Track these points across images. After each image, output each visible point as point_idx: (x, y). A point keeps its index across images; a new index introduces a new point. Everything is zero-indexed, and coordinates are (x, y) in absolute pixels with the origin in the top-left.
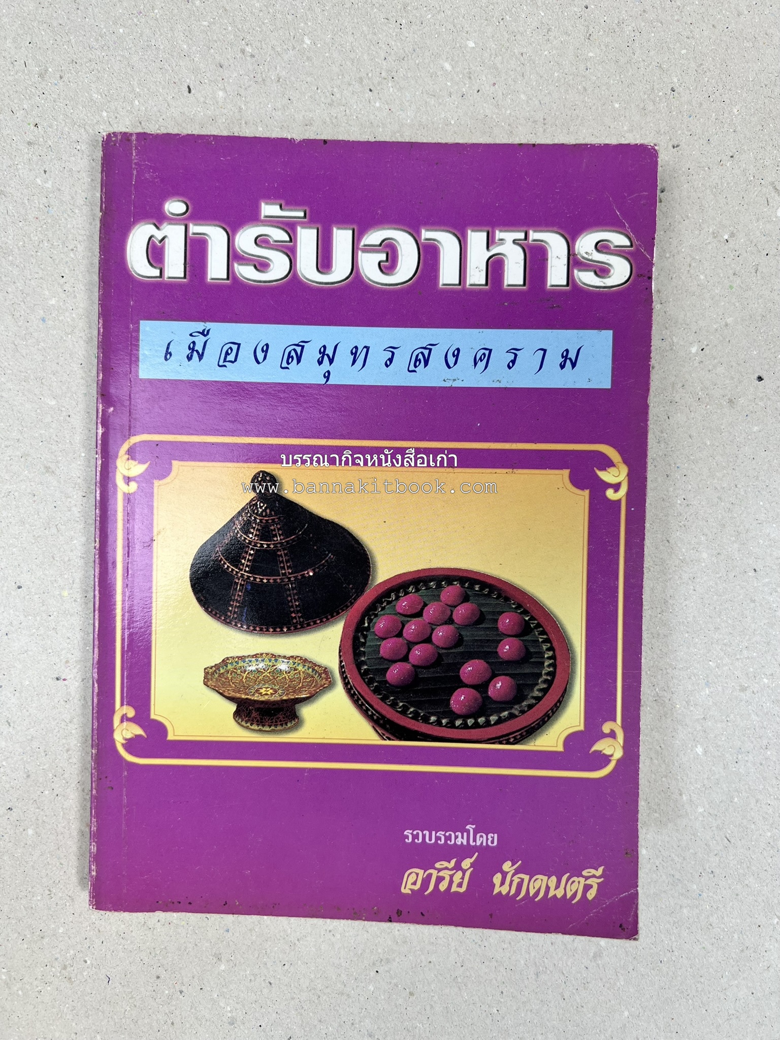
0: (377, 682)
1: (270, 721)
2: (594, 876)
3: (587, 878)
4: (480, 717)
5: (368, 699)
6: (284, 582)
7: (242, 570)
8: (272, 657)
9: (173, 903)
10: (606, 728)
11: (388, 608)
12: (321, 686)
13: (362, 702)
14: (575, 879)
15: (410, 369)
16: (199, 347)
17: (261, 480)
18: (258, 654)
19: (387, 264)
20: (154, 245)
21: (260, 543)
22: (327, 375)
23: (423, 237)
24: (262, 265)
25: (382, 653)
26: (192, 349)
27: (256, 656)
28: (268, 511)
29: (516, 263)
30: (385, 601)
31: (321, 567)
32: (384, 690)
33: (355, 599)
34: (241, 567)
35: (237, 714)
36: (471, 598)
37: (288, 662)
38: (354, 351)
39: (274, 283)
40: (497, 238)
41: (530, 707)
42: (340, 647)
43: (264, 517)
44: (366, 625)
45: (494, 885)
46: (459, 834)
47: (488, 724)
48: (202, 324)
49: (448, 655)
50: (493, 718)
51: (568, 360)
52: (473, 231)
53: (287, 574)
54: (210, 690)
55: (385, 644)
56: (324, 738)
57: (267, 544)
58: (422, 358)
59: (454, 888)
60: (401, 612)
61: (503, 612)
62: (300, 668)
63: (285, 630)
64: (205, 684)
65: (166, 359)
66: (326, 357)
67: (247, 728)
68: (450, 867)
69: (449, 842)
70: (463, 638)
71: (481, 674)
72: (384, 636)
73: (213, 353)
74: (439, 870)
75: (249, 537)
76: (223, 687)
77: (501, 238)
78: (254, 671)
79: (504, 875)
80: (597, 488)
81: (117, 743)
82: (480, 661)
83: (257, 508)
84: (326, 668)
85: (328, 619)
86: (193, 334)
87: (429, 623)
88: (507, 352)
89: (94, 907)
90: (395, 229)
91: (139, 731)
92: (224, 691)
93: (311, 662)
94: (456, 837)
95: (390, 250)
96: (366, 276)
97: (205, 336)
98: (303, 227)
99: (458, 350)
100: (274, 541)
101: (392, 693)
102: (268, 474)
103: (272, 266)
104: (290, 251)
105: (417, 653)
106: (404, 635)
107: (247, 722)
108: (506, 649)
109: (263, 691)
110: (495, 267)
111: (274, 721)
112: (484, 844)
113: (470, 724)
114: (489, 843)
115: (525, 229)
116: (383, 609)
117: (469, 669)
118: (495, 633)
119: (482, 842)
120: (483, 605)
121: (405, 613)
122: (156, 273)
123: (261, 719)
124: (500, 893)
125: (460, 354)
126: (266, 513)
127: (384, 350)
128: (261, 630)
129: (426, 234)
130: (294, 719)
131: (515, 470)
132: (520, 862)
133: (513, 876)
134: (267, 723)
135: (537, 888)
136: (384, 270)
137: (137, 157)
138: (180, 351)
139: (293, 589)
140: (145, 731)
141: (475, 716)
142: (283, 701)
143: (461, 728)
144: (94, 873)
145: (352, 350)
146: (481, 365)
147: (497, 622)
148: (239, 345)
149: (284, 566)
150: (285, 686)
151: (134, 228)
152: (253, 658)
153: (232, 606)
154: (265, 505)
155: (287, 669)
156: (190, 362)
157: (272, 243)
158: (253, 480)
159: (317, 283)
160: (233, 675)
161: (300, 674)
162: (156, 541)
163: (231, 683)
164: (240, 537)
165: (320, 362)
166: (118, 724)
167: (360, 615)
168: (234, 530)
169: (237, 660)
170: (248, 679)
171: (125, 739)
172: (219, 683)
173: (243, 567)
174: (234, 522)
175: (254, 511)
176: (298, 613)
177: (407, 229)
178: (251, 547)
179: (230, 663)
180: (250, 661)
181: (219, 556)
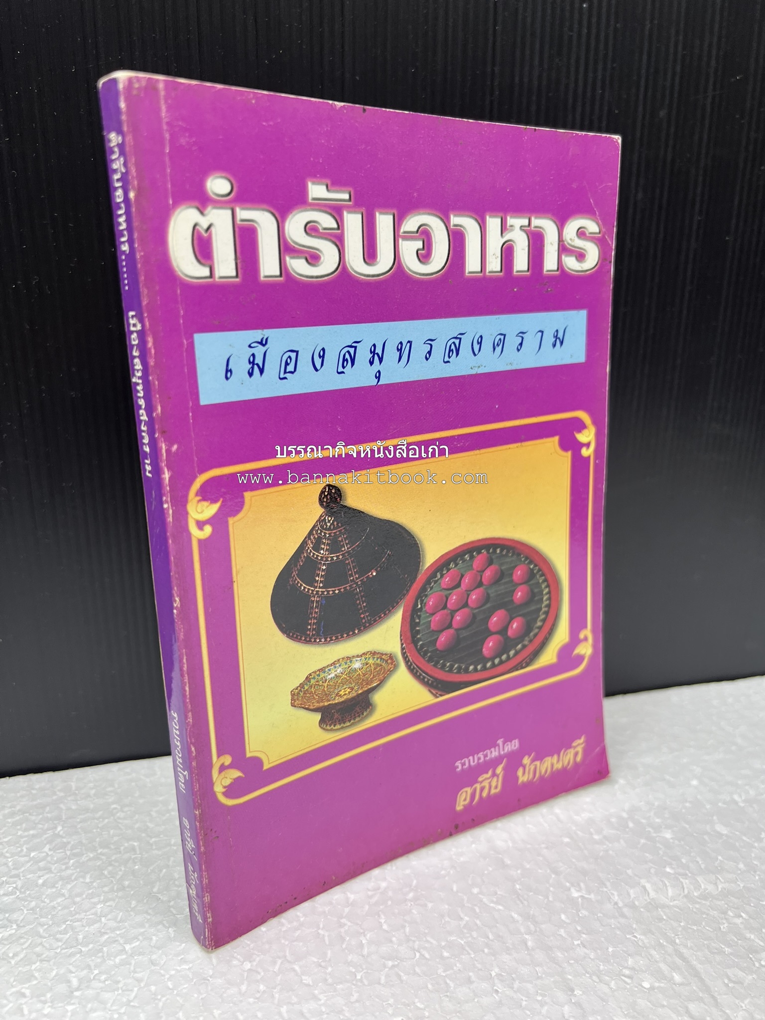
0: (430, 652)
2: (580, 744)
3: (576, 747)
4: (503, 655)
5: (424, 669)
6: (353, 588)
7: (316, 587)
8: (347, 660)
9: (282, 906)
10: (582, 635)
11: (435, 587)
12: (388, 671)
13: (420, 673)
14: (569, 751)
15: (445, 360)
16: (258, 360)
17: (328, 494)
18: (336, 661)
19: (424, 252)
20: (200, 237)
21: (331, 557)
22: (378, 375)
23: (452, 224)
24: (313, 258)
25: (433, 626)
26: (252, 363)
27: (334, 663)
28: (335, 523)
29: (523, 250)
30: (432, 582)
31: (383, 565)
32: (436, 657)
33: (410, 587)
34: (316, 585)
35: (322, 722)
36: (494, 561)
37: (361, 660)
38: (400, 347)
39: (326, 278)
40: (508, 224)
41: (535, 635)
42: (401, 632)
43: (332, 530)
44: (419, 606)
45: (518, 778)
46: (493, 750)
47: (508, 658)
48: (260, 331)
49: (480, 612)
50: (512, 653)
51: (558, 339)
52: (491, 216)
53: (355, 580)
54: (297, 709)
55: (435, 618)
56: (393, 714)
57: (336, 556)
58: (454, 348)
59: (493, 791)
60: (445, 587)
61: (516, 566)
62: (371, 661)
63: (356, 632)
64: (293, 705)
65: (227, 378)
66: (376, 356)
67: (331, 730)
68: (488, 777)
69: (486, 758)
70: (489, 596)
71: (502, 621)
72: (433, 612)
73: (273, 367)
74: (481, 782)
75: (320, 553)
76: (308, 702)
77: (511, 224)
78: (334, 678)
79: (524, 767)
80: (576, 449)
81: (217, 794)
82: (501, 611)
83: (326, 524)
84: (391, 654)
85: (390, 611)
86: (252, 345)
87: (466, 591)
88: (517, 336)
89: (214, 947)
90: (430, 214)
91: (236, 774)
92: (310, 705)
93: (379, 653)
94: (491, 753)
95: (426, 237)
96: (407, 266)
97: (264, 345)
98: (349, 212)
99: (481, 337)
100: (342, 551)
101: (442, 657)
102: (334, 487)
103: (322, 258)
104: (338, 240)
105: (458, 618)
106: (448, 606)
107: (330, 725)
108: (519, 595)
109: (342, 693)
110: (507, 252)
111: (353, 715)
112: (510, 750)
113: (496, 663)
114: (513, 748)
115: (529, 215)
116: (432, 588)
117: (495, 619)
118: (511, 584)
119: (508, 750)
120: (502, 564)
121: (448, 587)
122: (205, 272)
123: (342, 717)
124: (523, 781)
125: (483, 341)
126: (334, 525)
127: (424, 343)
128: (337, 638)
129: (455, 220)
130: (369, 707)
132: (534, 753)
133: (530, 765)
134: (347, 719)
135: (546, 767)
136: (421, 259)
137: (168, 115)
138: (241, 367)
139: (360, 592)
140: (243, 772)
141: (500, 656)
142: (358, 695)
143: (491, 668)
144: (211, 919)
145: (398, 346)
146: (499, 349)
147: (513, 575)
148: (297, 352)
149: (352, 573)
150: (360, 681)
151: (174, 212)
152: (332, 666)
153: (310, 624)
154: (333, 519)
155: (361, 666)
156: (252, 377)
157: (321, 231)
158: (320, 495)
159: (365, 275)
160: (316, 688)
161: (371, 667)
162: (236, 582)
163: (315, 696)
164: (313, 556)
165: (371, 363)
166: (217, 776)
167: (414, 599)
168: (307, 550)
169: (318, 673)
170: (329, 687)
171: (225, 787)
172: (305, 700)
173: (318, 584)
174: (306, 542)
175: (323, 526)
176: (365, 613)
177: (438, 214)
178: (323, 562)
179: (312, 678)
180: (330, 670)
181: (296, 579)
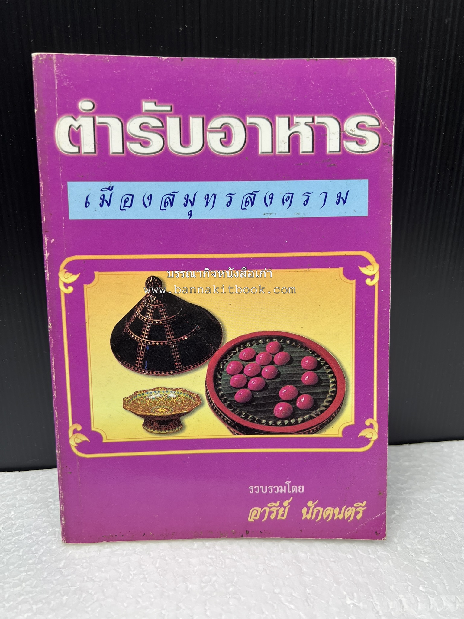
0: (229, 401)
1: (165, 428)
2: (361, 506)
3: (356, 508)
4: (292, 419)
5: (224, 412)
6: (170, 344)
7: (143, 338)
8: (164, 390)
9: (113, 536)
10: (368, 422)
11: (234, 357)
12: (195, 405)
13: (220, 413)
14: (350, 508)
15: (242, 208)
16: (107, 198)
17: (152, 282)
18: (156, 388)
19: (225, 140)
20: (73, 132)
21: (154, 321)
22: (190, 214)
23: (248, 122)
24: (145, 143)
25: (232, 384)
26: (103, 199)
28: (157, 301)
29: (307, 138)
30: (232, 353)
31: (192, 334)
32: (233, 405)
33: (214, 352)
34: (142, 336)
35: (145, 424)
36: (284, 348)
37: (174, 392)
38: (206, 197)
39: (154, 154)
40: (295, 121)
41: (322, 412)
42: (206, 381)
43: (155, 304)
44: (221, 367)
45: (302, 514)
46: (281, 487)
47: (297, 423)
48: (108, 183)
49: (271, 383)
50: (300, 419)
51: (341, 199)
52: (279, 117)
53: (171, 339)
54: (127, 411)
55: (233, 378)
56: (198, 436)
57: (158, 321)
58: (250, 201)
59: (279, 517)
60: (242, 358)
61: (304, 356)
62: (182, 395)
63: (172, 373)
64: (124, 408)
65: (86, 207)
66: (189, 201)
67: (151, 432)
68: (276, 506)
69: (275, 492)
70: (280, 373)
71: (292, 393)
72: (233, 374)
73: (116, 203)
74: (270, 508)
75: (146, 317)
76: (135, 409)
77: (297, 121)
78: (154, 398)
79: (308, 508)
80: (360, 279)
81: (72, 446)
82: (291, 386)
83: (150, 299)
84: (198, 394)
85: (197, 365)
86: (103, 190)
87: (260, 365)
88: (303, 195)
89: (65, 541)
90: (230, 117)
91: (85, 438)
92: (136, 412)
93: (188, 391)
94: (280, 489)
95: (227, 131)
96: (212, 148)
97: (110, 190)
98: (170, 117)
99: (272, 194)
100: (162, 319)
101: (239, 407)
102: (156, 278)
103: (151, 143)
104: (163, 133)
105: (253, 382)
106: (245, 372)
107: (151, 429)
108: (307, 378)
109: (160, 410)
110: (294, 140)
111: (168, 427)
112: (296, 492)
113: (286, 424)
114: (299, 491)
115: (312, 115)
116: (231, 357)
117: (285, 391)
118: (300, 369)
119: (295, 491)
120: (292, 352)
121: (245, 359)
122: (76, 150)
123: (160, 427)
124: (306, 518)
125: (273, 197)
127: (226, 196)
128: (157, 373)
129: (250, 120)
130: (180, 426)
131: (310, 269)
132: (318, 501)
133: (313, 509)
134: (163, 429)
135: (327, 515)
136: (224, 144)
137: (57, 71)
138: (95, 201)
139: (175, 348)
140: (89, 439)
141: (289, 418)
142: (172, 415)
143: (281, 426)
144: (64, 522)
145: (205, 196)
147: (301, 362)
148: (133, 196)
149: (169, 334)
150: (173, 407)
151: (59, 119)
152: (153, 390)
153: (138, 360)
154: (156, 297)
155: (174, 396)
156: (102, 208)
157: (151, 128)
158: (147, 282)
159: (181, 153)
160: (141, 402)
161: (182, 399)
162: (87, 323)
163: (140, 407)
164: (141, 318)
165: (185, 205)
166: (72, 435)
167: (217, 362)
168: (137, 313)
169: (143, 392)
170: (150, 403)
171: (77, 444)
172: (133, 407)
173: (144, 336)
174: (136, 308)
175: (148, 301)
176: (179, 362)
177: (237, 117)
178: (148, 323)
179: (139, 395)
180: (151, 393)
181: (128, 330)
